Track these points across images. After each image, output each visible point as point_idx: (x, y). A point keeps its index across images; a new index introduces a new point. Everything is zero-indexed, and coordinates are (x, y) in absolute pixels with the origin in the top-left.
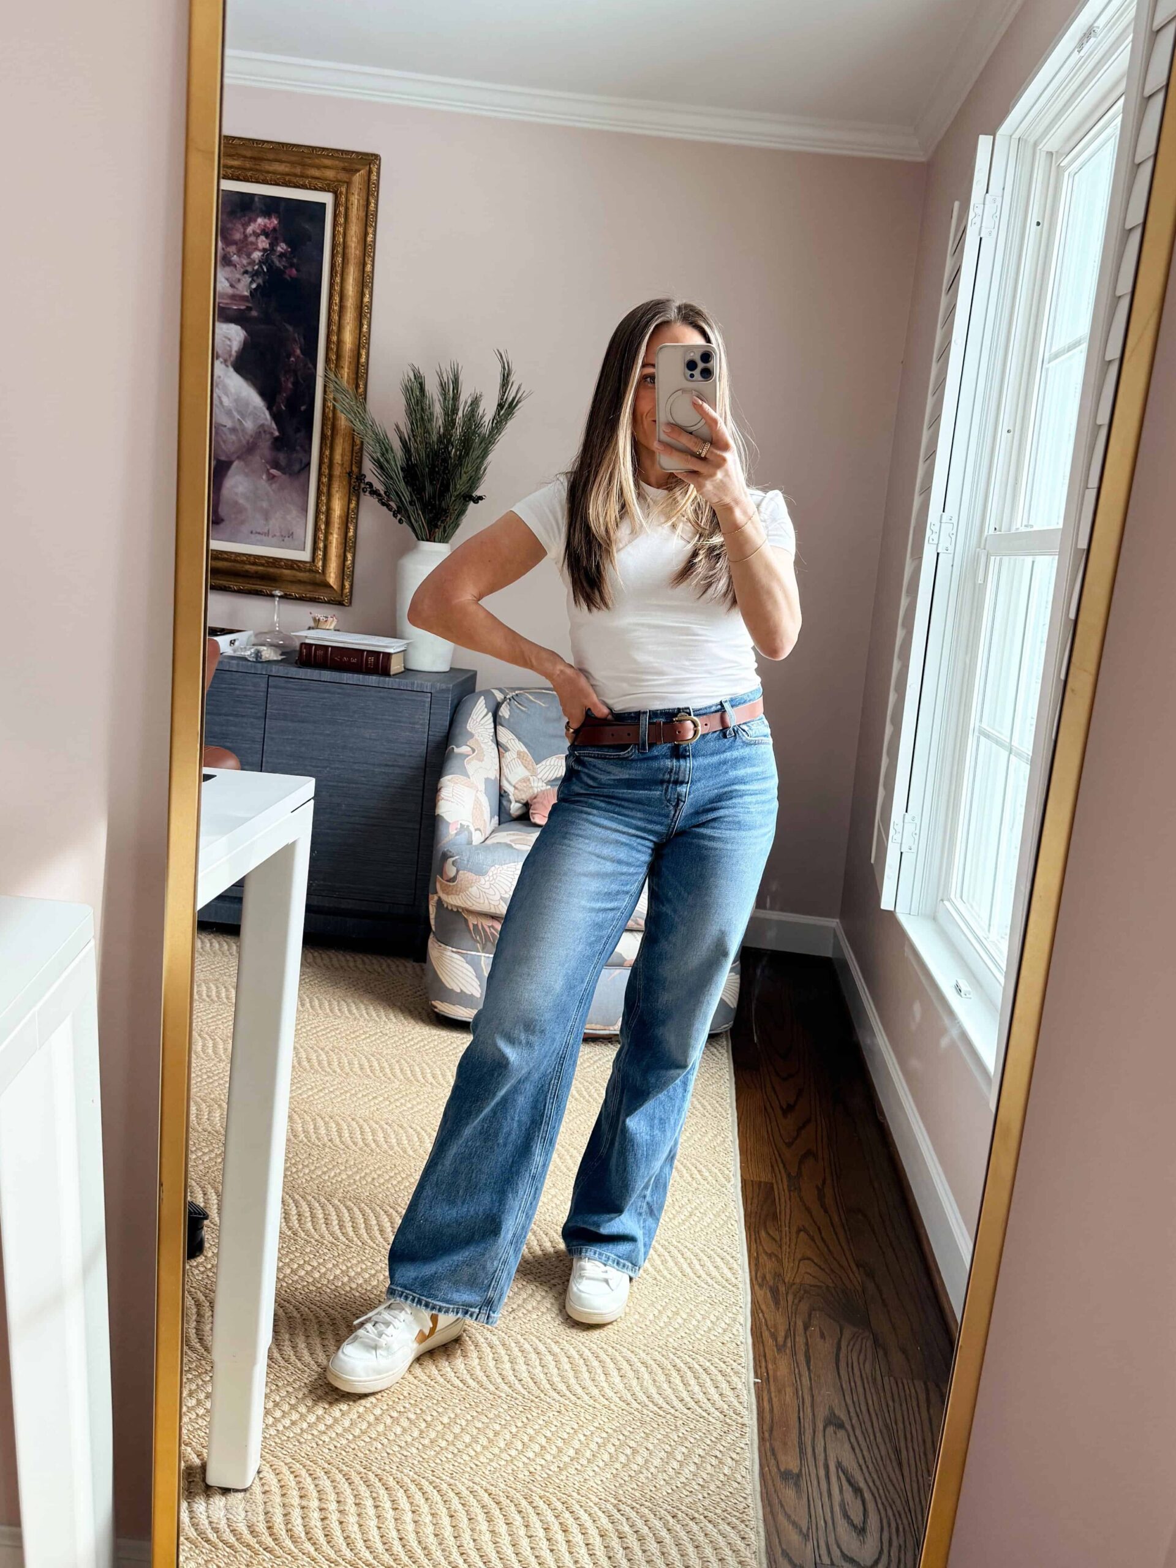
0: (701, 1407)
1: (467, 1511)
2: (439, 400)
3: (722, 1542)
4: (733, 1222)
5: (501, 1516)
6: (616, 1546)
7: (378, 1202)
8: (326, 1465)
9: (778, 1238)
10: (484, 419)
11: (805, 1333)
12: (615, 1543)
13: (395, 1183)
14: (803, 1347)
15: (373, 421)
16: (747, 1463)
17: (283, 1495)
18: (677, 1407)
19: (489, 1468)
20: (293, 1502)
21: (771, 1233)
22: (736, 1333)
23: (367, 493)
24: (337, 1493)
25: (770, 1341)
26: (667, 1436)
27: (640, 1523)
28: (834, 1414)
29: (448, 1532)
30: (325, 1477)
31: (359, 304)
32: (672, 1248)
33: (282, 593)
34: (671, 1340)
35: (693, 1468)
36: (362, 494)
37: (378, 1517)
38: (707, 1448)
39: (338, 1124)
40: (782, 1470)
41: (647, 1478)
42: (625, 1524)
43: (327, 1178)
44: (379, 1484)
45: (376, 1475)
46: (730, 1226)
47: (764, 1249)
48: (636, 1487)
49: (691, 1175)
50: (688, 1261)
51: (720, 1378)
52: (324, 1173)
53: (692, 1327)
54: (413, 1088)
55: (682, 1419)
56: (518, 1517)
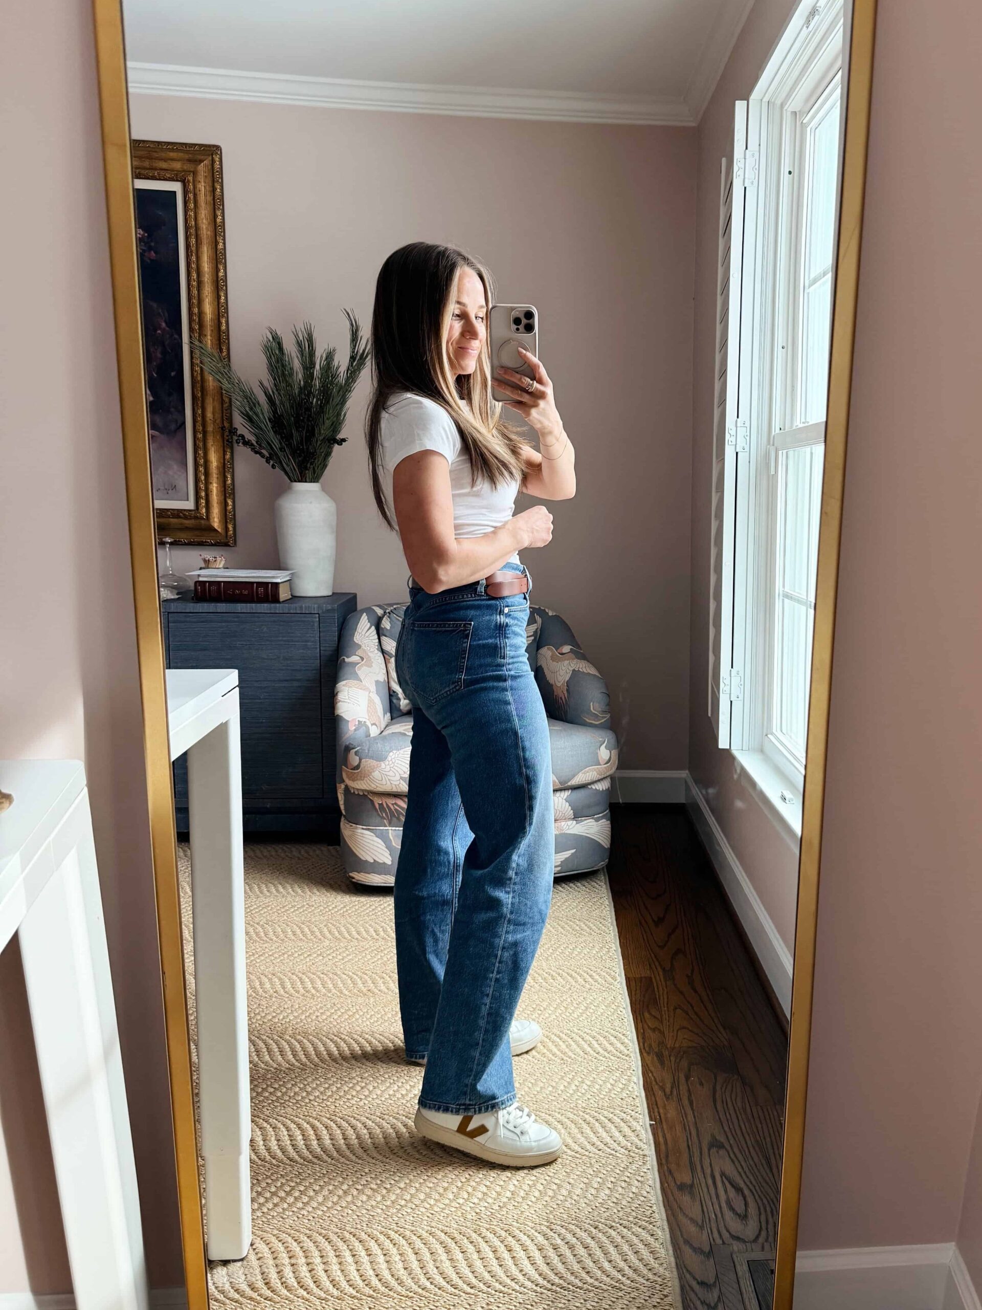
0: (609, 1148)
1: (429, 1248)
2: (297, 357)
3: (635, 1240)
4: (622, 1009)
5: (457, 1248)
6: (552, 1255)
7: (324, 1033)
8: (308, 1232)
9: (659, 1017)
10: (340, 370)
11: (687, 1083)
12: (551, 1253)
13: (336, 1017)
14: (686, 1094)
15: (239, 380)
16: (650, 1182)
17: (275, 1259)
18: (590, 1150)
19: (442, 1214)
20: (284, 1262)
21: (653, 1013)
22: (631, 1090)
23: (240, 444)
24: (320, 1251)
25: (660, 1092)
26: (584, 1171)
27: (569, 1237)
28: (716, 1139)
29: (415, 1265)
30: (308, 1240)
31: (215, 279)
32: (574, 1035)
33: (172, 540)
34: (580, 1102)
35: (607, 1192)
36: (235, 445)
37: (356, 1263)
38: (617, 1176)
39: (280, 979)
40: (679, 1183)
41: (572, 1204)
42: (557, 1239)
43: (277, 1020)
44: (354, 1239)
45: (350, 1233)
46: (619, 1013)
47: (648, 1026)
48: (563, 1211)
49: (584, 980)
50: (588, 1042)
51: (622, 1124)
52: (274, 1017)
53: (596, 1091)
54: (342, 944)
55: (595, 1158)
56: (470, 1246)
